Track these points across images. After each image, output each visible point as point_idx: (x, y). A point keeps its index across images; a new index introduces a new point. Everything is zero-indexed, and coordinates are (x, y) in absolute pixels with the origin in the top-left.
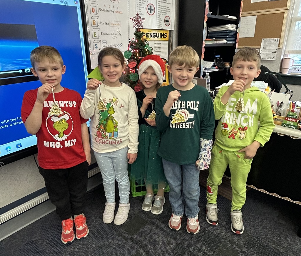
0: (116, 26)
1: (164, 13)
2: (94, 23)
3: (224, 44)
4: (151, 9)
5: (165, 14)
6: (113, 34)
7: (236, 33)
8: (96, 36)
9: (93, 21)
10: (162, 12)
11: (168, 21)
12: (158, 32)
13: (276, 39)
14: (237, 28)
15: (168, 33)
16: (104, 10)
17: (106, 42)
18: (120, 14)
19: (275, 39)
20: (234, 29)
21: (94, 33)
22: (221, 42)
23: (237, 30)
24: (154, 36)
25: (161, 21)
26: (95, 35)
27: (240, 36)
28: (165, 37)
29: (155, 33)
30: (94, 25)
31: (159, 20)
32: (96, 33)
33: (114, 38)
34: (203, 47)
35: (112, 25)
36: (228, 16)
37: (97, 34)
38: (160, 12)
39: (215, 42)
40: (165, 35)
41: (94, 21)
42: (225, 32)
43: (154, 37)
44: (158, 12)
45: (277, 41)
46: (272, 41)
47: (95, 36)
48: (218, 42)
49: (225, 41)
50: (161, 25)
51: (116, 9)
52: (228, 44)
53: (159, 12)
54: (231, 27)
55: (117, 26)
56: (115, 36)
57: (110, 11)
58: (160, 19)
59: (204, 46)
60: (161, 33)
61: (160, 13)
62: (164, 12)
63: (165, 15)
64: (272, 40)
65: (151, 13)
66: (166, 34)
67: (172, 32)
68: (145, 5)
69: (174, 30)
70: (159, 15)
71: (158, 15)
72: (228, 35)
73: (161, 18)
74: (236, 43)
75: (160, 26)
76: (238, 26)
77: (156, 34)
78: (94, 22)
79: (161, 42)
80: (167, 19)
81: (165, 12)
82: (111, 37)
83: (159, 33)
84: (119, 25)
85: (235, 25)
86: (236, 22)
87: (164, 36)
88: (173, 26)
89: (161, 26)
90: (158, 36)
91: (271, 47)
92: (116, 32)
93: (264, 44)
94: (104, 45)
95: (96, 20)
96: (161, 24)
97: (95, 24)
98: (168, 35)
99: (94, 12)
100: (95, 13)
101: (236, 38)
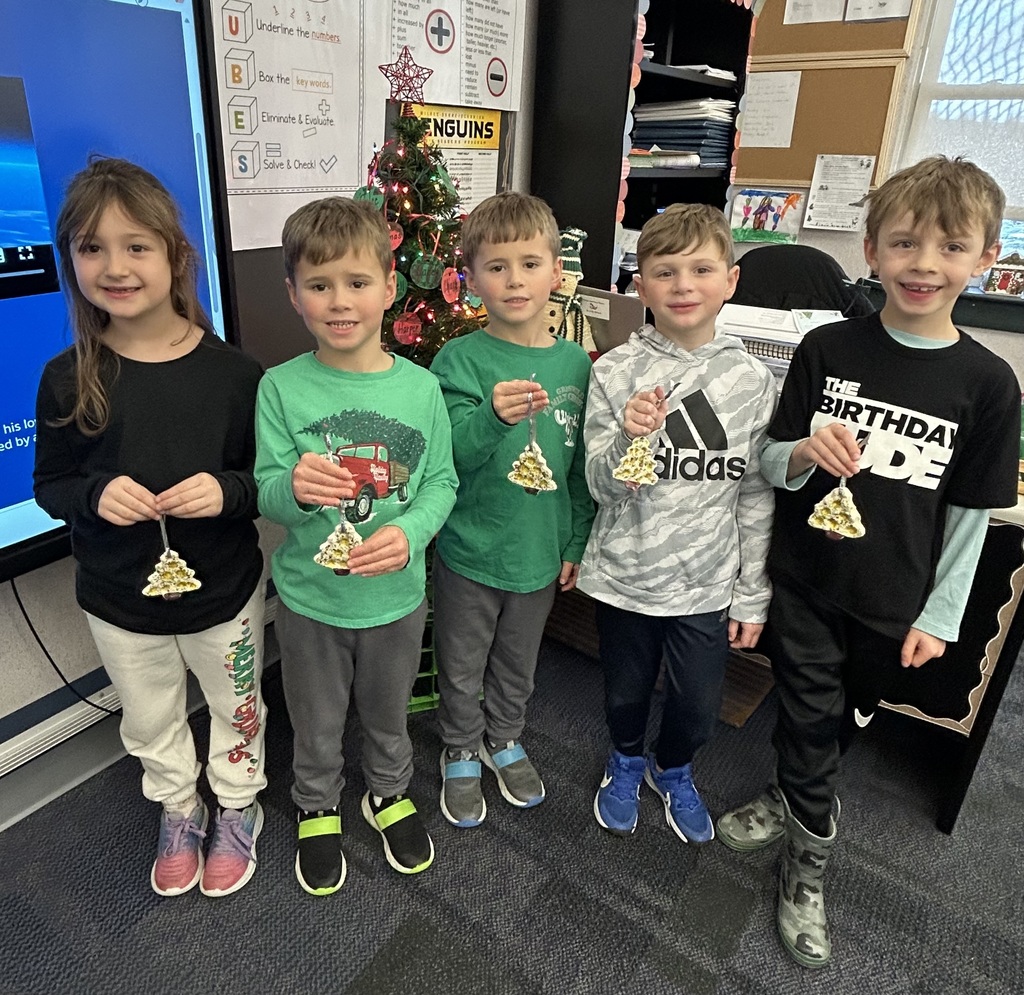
0: (315, 88)
1: (487, 45)
2: (234, 75)
3: (691, 168)
4: (440, 31)
5: (489, 50)
6: (303, 119)
7: (730, 131)
8: (243, 127)
9: (234, 67)
10: (480, 44)
11: (500, 78)
12: (462, 118)
13: (865, 158)
14: (734, 112)
15: (496, 120)
16: (272, 28)
17: (278, 150)
18: (329, 45)
19: (861, 157)
20: (725, 118)
21: (237, 113)
22: (682, 162)
23: (734, 120)
24: (450, 131)
25: (474, 77)
26: (237, 120)
27: (743, 141)
28: (487, 136)
29: (453, 122)
30: (234, 81)
31: (469, 72)
32: (242, 113)
33: (306, 134)
34: (623, 178)
35: (302, 87)
36: (706, 67)
37: (245, 118)
38: (473, 42)
39: (662, 162)
40: (488, 130)
41: (238, 67)
42: (696, 124)
43: (449, 135)
44: (464, 44)
45: (868, 166)
46: (849, 164)
47: (238, 127)
48: (671, 162)
49: (694, 160)
50: (474, 92)
51: (314, 26)
52: (705, 168)
53: (469, 42)
54: (714, 109)
55: (320, 89)
56: (309, 126)
57: (295, 32)
58: (471, 69)
59: (625, 174)
60: (473, 120)
61: (470, 46)
62: (487, 42)
63: (489, 54)
64: (849, 162)
65: (440, 44)
66: (491, 124)
67: (510, 120)
68: (420, 16)
69: (518, 110)
70: (469, 53)
71: (464, 52)
72: (705, 137)
73: (474, 66)
74: (729, 166)
75: (470, 95)
76: (737, 104)
77: (455, 125)
78: (237, 71)
79: (473, 154)
80: (497, 69)
81: (490, 43)
82: (296, 129)
83: (468, 120)
84: (326, 84)
85: (729, 104)
86: (732, 92)
87: (485, 132)
88: (515, 97)
89: (476, 96)
90: (462, 131)
91: (845, 186)
92: (316, 114)
93: (825, 175)
94: (270, 160)
95: (243, 65)
96: (474, 88)
97: (240, 81)
98: (496, 129)
99: (235, 33)
100: (241, 36)
101: (730, 148)
